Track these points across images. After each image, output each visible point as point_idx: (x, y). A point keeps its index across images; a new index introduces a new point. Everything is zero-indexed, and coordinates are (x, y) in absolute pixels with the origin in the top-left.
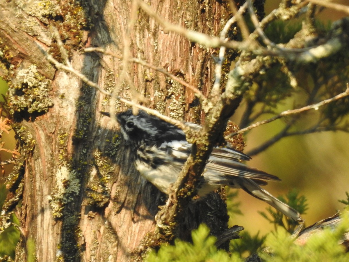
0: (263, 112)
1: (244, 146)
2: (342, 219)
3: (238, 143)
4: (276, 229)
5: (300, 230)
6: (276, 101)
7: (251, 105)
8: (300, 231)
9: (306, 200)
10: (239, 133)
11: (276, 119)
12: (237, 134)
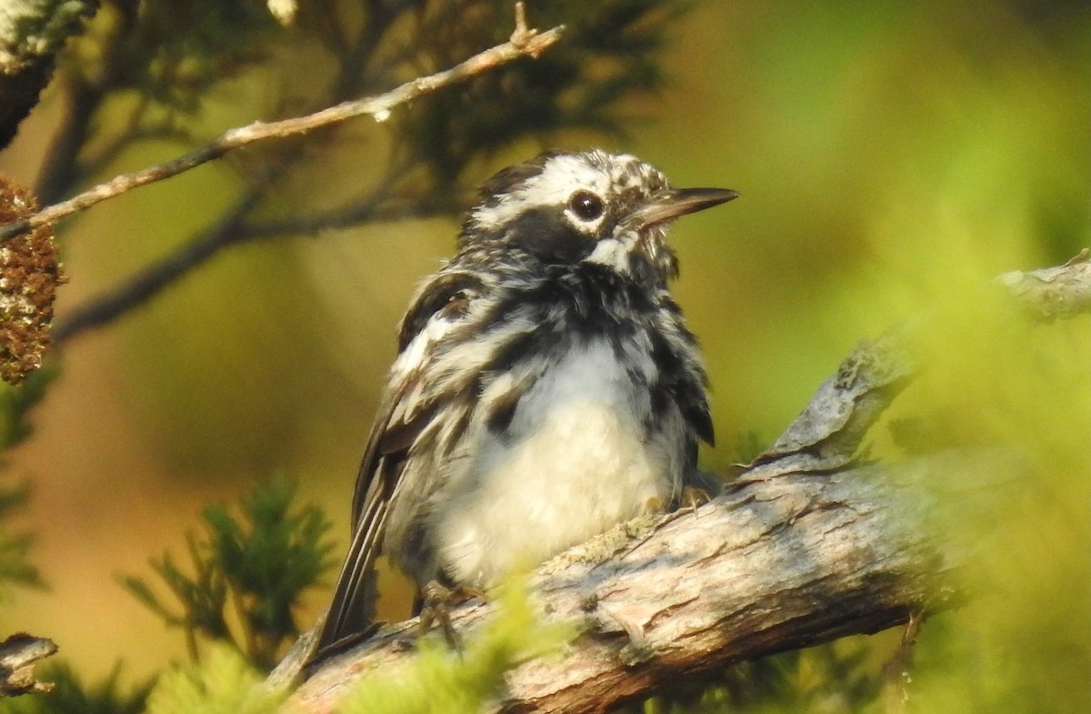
0: (136, 134)
1: (58, 284)
2: (495, 606)
3: (31, 269)
4: (195, 653)
5: (306, 654)
6: (199, 85)
7: (86, 102)
8: (304, 660)
9: (329, 526)
10: (39, 224)
11: (202, 160)
12: (26, 229)
